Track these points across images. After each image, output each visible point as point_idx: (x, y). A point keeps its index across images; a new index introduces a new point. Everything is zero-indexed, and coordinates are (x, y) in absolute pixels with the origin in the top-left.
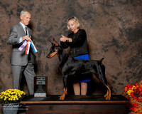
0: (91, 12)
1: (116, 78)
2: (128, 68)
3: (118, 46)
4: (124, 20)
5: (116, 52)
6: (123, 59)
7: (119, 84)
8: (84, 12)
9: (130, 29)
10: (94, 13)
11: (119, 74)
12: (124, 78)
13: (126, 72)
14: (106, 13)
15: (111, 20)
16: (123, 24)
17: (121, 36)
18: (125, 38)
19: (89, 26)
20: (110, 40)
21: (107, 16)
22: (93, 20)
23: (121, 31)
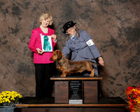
0: (89, 10)
1: (114, 79)
2: (127, 69)
3: (116, 46)
4: (124, 19)
5: (115, 52)
6: (122, 59)
7: (118, 85)
8: (82, 11)
9: (130, 28)
10: (92, 12)
11: (117, 75)
12: (122, 79)
13: (124, 73)
14: (104, 12)
15: (110, 19)
16: (122, 23)
17: (120, 35)
18: (124, 37)
19: (87, 25)
20: (109, 40)
21: (105, 15)
22: (91, 19)
23: (120, 30)
